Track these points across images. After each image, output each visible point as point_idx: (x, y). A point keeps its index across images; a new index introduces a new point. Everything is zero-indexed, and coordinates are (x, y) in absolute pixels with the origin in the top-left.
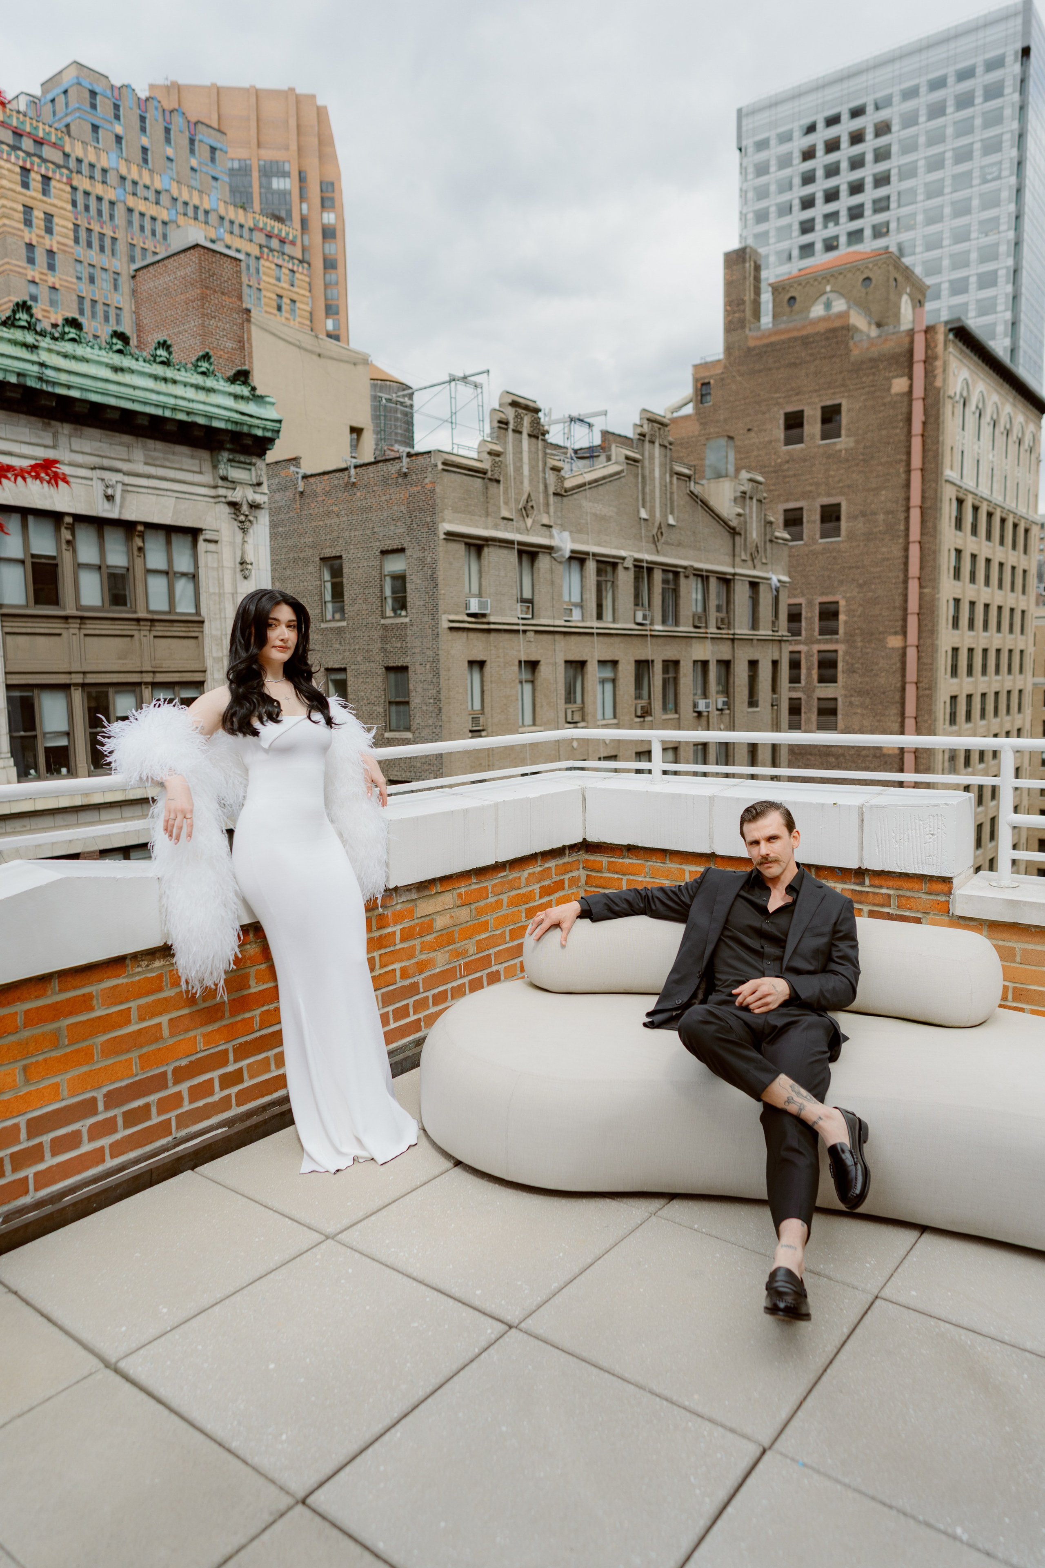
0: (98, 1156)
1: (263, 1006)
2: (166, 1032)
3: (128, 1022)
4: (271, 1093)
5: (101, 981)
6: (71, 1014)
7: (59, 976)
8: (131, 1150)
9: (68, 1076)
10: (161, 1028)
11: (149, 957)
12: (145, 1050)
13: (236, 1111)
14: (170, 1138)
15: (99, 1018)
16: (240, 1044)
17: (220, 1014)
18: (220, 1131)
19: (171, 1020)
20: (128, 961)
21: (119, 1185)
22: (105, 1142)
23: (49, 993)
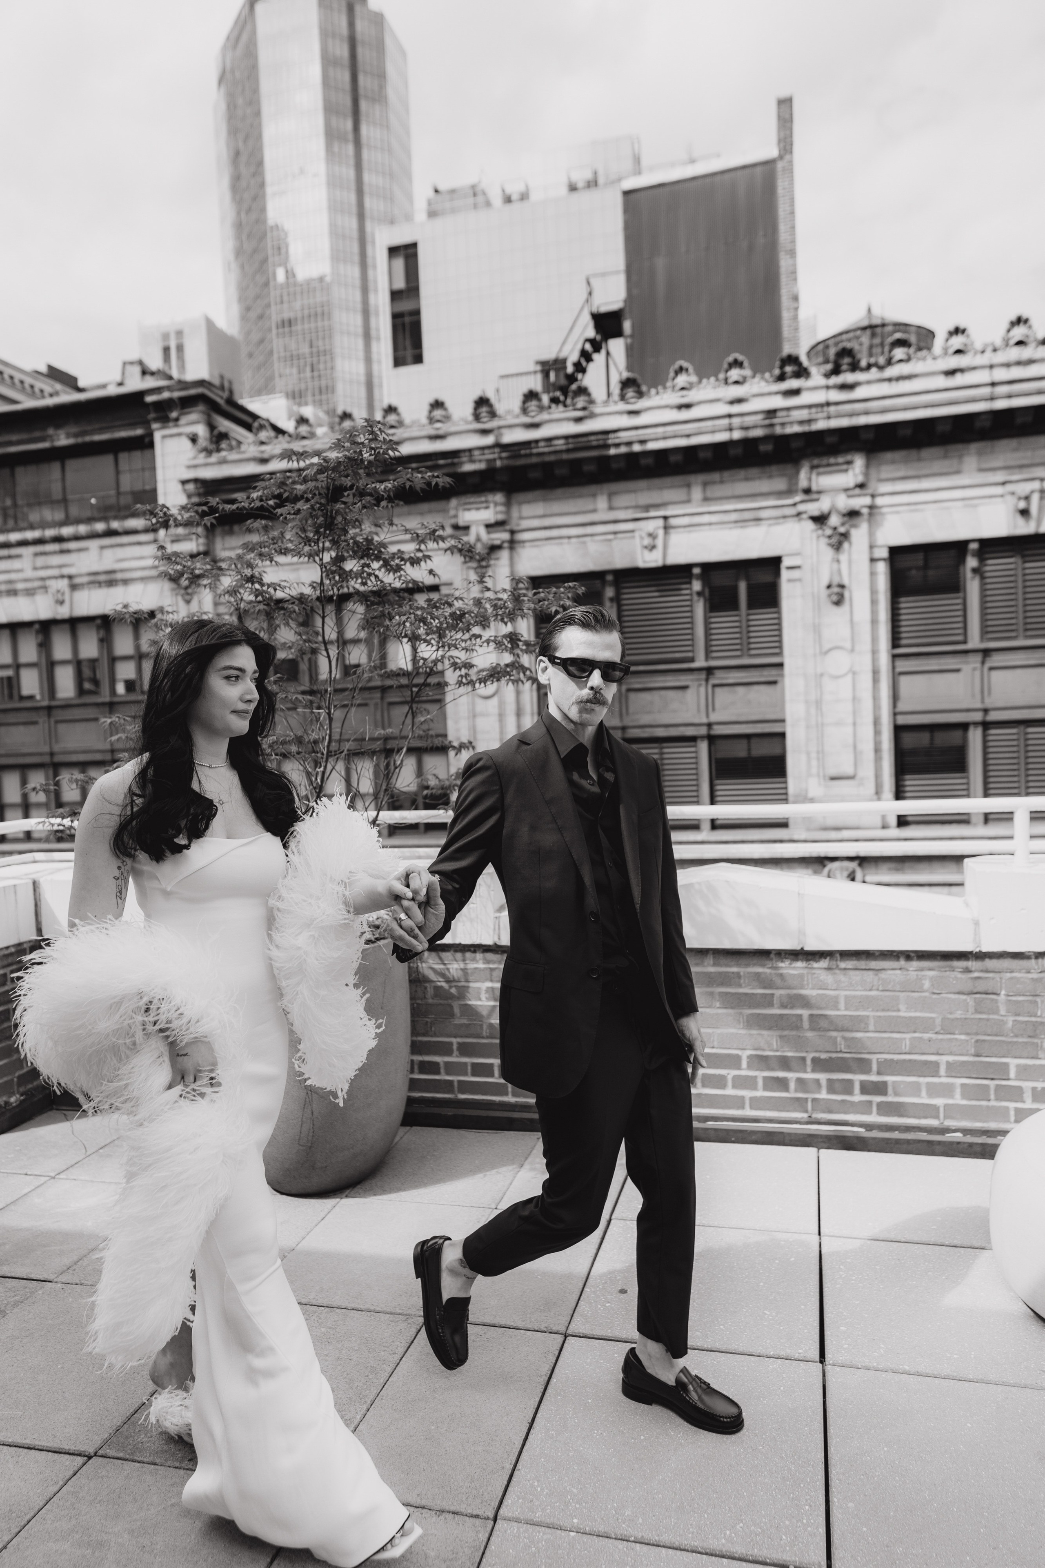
0: (739, 1103)
1: (915, 1032)
2: (806, 1024)
3: (771, 1005)
4: (919, 1118)
5: (747, 965)
6: (722, 984)
7: (714, 953)
8: (768, 1110)
9: (719, 1031)
10: (802, 1020)
11: (792, 957)
12: (786, 1033)
13: (874, 1118)
14: (805, 1115)
15: (746, 994)
16: (886, 1060)
17: (863, 1025)
18: (855, 1129)
19: (811, 1016)
20: (772, 955)
21: (753, 1132)
22: (747, 1094)
23: (706, 964)
